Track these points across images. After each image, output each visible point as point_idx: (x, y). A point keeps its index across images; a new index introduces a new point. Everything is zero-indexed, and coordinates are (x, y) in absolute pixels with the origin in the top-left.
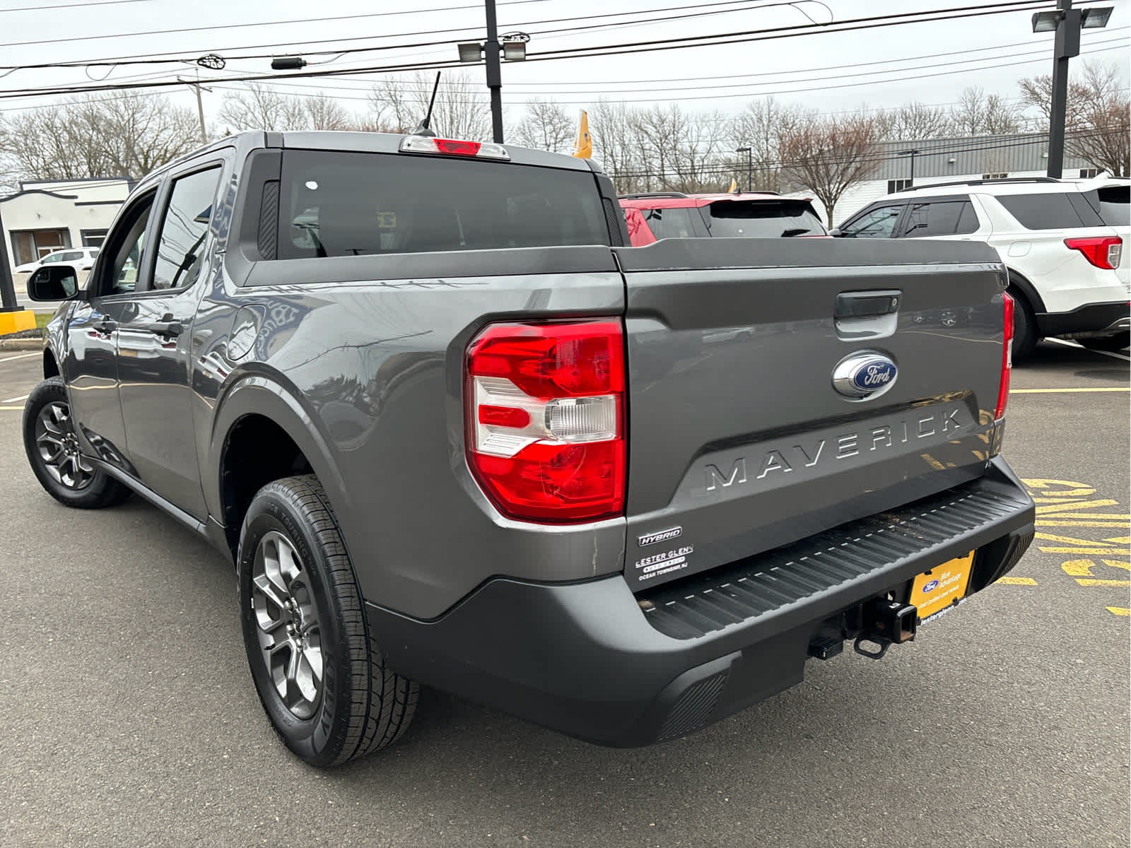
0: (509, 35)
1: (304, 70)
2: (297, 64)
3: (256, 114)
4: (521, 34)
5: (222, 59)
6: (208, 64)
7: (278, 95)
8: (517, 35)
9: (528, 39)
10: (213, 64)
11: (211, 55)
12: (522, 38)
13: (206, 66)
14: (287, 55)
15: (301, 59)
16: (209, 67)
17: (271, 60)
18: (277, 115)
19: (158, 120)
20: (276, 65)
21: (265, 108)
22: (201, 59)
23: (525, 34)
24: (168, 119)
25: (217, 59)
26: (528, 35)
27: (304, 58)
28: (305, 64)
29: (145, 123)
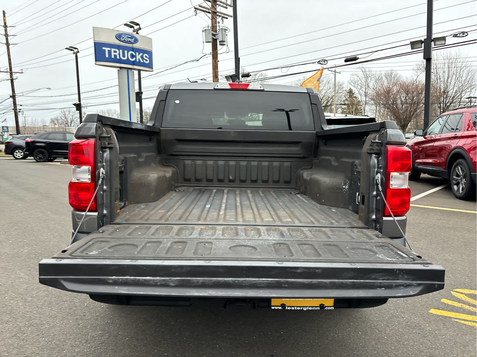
0: (456, 34)
1: (357, 61)
2: (355, 59)
3: (362, 81)
4: (463, 32)
5: (327, 61)
6: (321, 63)
7: (372, 72)
8: (461, 33)
9: (467, 34)
10: (323, 63)
11: (322, 60)
12: (463, 34)
13: (321, 64)
14: (351, 56)
15: (356, 57)
16: (322, 64)
17: (344, 59)
18: (371, 80)
19: (327, 86)
20: (346, 61)
21: (367, 77)
22: (319, 61)
23: (465, 32)
24: (331, 85)
25: (324, 61)
26: (467, 33)
27: (358, 56)
28: (358, 58)
29: (323, 87)
